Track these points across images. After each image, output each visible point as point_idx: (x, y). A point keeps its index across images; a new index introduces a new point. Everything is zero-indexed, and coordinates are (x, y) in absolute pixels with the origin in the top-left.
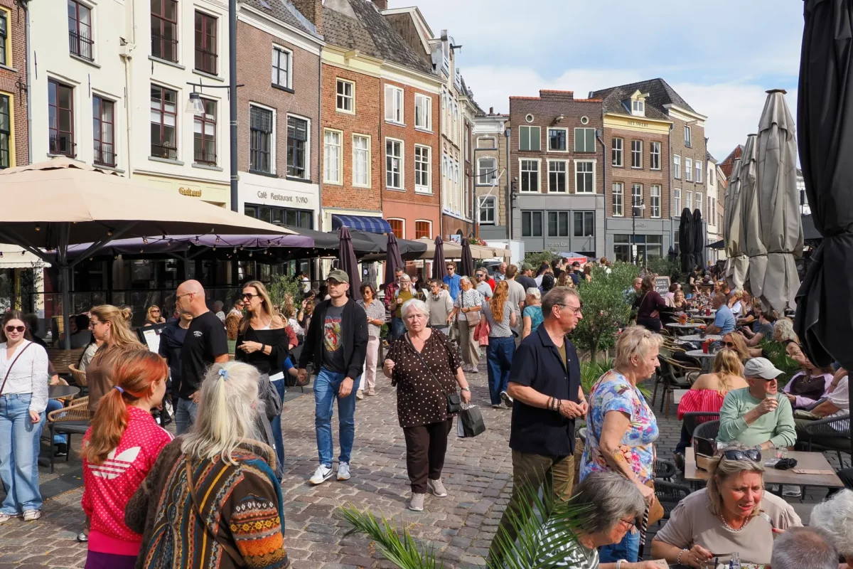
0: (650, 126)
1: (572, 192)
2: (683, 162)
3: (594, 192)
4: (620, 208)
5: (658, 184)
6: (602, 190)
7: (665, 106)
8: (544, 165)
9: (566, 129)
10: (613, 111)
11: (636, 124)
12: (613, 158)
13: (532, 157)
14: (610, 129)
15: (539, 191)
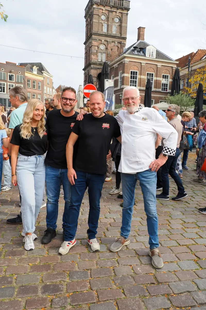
0: (38, 77)
2: (47, 88)
5: (40, 94)
7: (43, 72)
8: (7, 85)
9: (14, 75)
10: (28, 71)
11: (34, 76)
12: (28, 85)
13: (3, 82)
14: (27, 76)
15: (5, 93)
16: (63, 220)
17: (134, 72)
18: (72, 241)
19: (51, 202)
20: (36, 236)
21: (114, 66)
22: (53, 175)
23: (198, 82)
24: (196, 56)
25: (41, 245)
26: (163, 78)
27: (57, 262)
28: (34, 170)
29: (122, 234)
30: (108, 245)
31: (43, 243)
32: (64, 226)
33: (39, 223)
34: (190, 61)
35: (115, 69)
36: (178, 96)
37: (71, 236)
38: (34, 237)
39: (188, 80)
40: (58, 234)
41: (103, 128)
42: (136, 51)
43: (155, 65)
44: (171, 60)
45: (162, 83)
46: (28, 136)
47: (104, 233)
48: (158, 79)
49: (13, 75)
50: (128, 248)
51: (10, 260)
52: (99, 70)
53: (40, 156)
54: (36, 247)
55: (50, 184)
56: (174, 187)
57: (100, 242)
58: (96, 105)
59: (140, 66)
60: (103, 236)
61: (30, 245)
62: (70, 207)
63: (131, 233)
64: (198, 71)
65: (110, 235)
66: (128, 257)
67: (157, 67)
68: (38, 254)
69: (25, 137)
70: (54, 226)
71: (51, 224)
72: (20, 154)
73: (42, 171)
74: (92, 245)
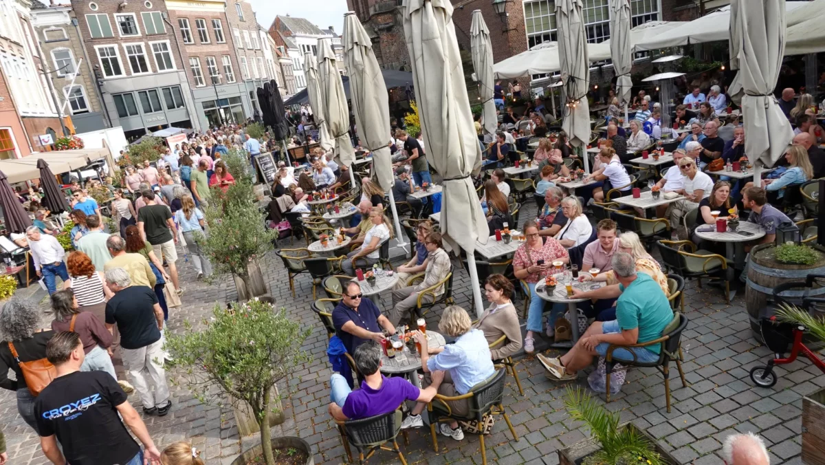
0: (208, 6)
1: (155, 71)
3: (175, 68)
4: (200, 79)
5: (227, 55)
6: (182, 66)
8: (121, 49)
9: (134, 14)
11: (195, 4)
12: (184, 37)
13: (106, 44)
14: (174, 11)
15: (124, 74)
49: (132, 17)
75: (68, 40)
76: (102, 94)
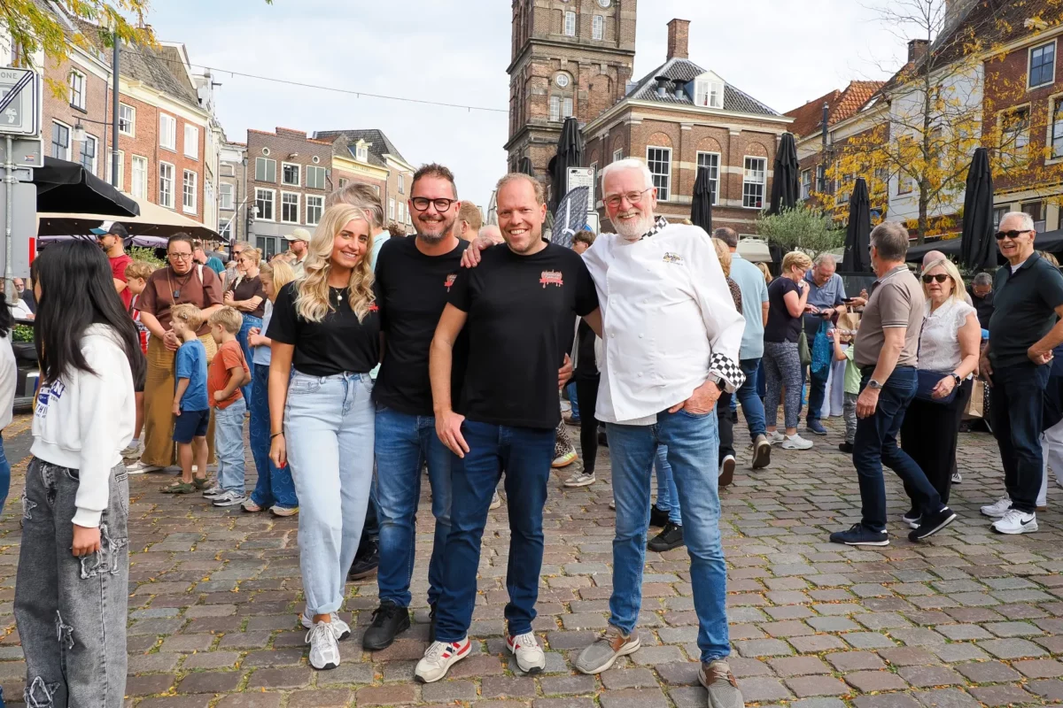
0: (372, 171)
2: (397, 204)
7: (384, 155)
8: (278, 196)
9: (300, 166)
10: (341, 155)
11: (359, 168)
13: (266, 188)
14: (338, 170)
15: (273, 219)
16: (432, 578)
17: (659, 152)
18: (458, 643)
19: (390, 521)
20: (344, 627)
21: (597, 135)
22: (399, 435)
23: (854, 176)
24: (844, 100)
25: (361, 652)
26: (748, 167)
27: (408, 702)
28: (338, 419)
29: (614, 621)
30: (570, 654)
31: (367, 647)
32: (433, 595)
33: (358, 589)
34: (826, 116)
35: (601, 142)
36: (792, 214)
37: (456, 627)
38: (338, 630)
39: (823, 172)
40: (417, 622)
41: (544, 286)
42: (664, 89)
43: (720, 130)
44: (770, 113)
45: (744, 182)
46: (317, 314)
47: (560, 619)
48: (733, 170)
49: (297, 167)
50: (632, 662)
51: (263, 697)
52: (552, 146)
53: (357, 376)
54: (346, 660)
55: (389, 464)
56: (783, 486)
57: (547, 644)
58: (516, 213)
59: (678, 134)
60: (556, 628)
61: (325, 654)
62: (448, 536)
63: (642, 618)
64: (850, 144)
65: (576, 624)
66: (634, 688)
67: (729, 136)
68: (350, 680)
69: (309, 317)
70: (401, 597)
71: (393, 588)
72: (297, 372)
73: (364, 425)
74: (519, 652)
75: (233, 177)
76: (248, 233)
